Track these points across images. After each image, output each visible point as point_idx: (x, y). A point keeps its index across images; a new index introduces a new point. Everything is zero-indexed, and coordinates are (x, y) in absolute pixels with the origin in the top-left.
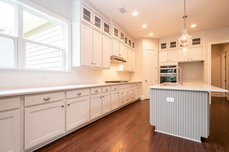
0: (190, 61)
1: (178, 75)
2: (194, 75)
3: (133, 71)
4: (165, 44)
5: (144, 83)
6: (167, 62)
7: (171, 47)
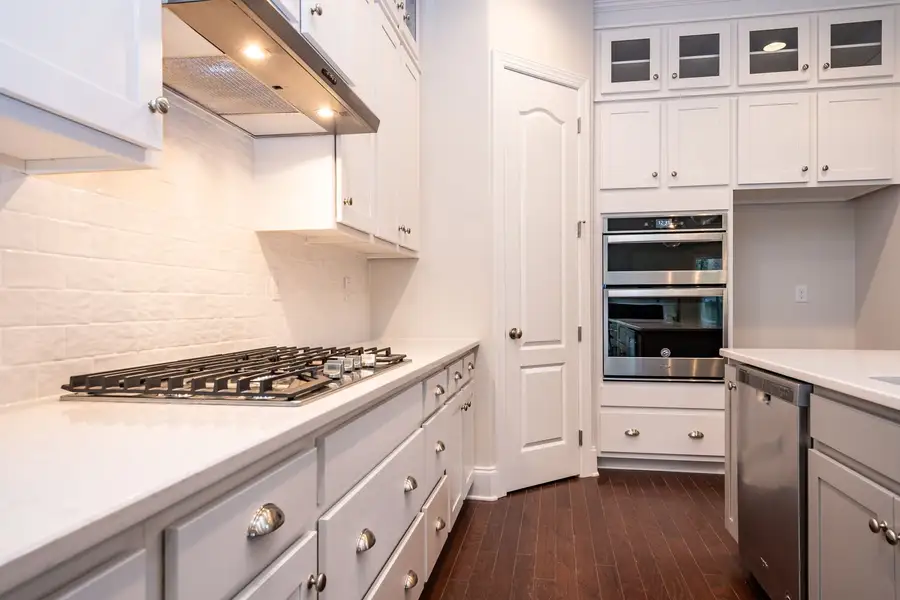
0: (813, 184)
1: (730, 286)
2: (804, 287)
3: (410, 241)
4: (641, 48)
5: (499, 357)
6: (654, 183)
7: (687, 71)
